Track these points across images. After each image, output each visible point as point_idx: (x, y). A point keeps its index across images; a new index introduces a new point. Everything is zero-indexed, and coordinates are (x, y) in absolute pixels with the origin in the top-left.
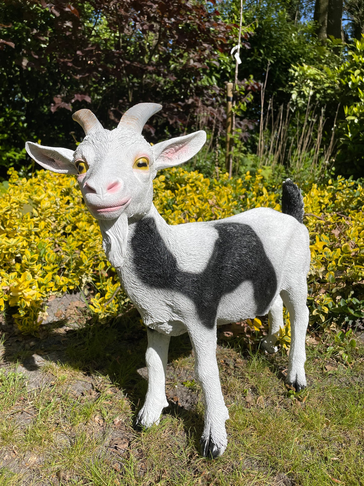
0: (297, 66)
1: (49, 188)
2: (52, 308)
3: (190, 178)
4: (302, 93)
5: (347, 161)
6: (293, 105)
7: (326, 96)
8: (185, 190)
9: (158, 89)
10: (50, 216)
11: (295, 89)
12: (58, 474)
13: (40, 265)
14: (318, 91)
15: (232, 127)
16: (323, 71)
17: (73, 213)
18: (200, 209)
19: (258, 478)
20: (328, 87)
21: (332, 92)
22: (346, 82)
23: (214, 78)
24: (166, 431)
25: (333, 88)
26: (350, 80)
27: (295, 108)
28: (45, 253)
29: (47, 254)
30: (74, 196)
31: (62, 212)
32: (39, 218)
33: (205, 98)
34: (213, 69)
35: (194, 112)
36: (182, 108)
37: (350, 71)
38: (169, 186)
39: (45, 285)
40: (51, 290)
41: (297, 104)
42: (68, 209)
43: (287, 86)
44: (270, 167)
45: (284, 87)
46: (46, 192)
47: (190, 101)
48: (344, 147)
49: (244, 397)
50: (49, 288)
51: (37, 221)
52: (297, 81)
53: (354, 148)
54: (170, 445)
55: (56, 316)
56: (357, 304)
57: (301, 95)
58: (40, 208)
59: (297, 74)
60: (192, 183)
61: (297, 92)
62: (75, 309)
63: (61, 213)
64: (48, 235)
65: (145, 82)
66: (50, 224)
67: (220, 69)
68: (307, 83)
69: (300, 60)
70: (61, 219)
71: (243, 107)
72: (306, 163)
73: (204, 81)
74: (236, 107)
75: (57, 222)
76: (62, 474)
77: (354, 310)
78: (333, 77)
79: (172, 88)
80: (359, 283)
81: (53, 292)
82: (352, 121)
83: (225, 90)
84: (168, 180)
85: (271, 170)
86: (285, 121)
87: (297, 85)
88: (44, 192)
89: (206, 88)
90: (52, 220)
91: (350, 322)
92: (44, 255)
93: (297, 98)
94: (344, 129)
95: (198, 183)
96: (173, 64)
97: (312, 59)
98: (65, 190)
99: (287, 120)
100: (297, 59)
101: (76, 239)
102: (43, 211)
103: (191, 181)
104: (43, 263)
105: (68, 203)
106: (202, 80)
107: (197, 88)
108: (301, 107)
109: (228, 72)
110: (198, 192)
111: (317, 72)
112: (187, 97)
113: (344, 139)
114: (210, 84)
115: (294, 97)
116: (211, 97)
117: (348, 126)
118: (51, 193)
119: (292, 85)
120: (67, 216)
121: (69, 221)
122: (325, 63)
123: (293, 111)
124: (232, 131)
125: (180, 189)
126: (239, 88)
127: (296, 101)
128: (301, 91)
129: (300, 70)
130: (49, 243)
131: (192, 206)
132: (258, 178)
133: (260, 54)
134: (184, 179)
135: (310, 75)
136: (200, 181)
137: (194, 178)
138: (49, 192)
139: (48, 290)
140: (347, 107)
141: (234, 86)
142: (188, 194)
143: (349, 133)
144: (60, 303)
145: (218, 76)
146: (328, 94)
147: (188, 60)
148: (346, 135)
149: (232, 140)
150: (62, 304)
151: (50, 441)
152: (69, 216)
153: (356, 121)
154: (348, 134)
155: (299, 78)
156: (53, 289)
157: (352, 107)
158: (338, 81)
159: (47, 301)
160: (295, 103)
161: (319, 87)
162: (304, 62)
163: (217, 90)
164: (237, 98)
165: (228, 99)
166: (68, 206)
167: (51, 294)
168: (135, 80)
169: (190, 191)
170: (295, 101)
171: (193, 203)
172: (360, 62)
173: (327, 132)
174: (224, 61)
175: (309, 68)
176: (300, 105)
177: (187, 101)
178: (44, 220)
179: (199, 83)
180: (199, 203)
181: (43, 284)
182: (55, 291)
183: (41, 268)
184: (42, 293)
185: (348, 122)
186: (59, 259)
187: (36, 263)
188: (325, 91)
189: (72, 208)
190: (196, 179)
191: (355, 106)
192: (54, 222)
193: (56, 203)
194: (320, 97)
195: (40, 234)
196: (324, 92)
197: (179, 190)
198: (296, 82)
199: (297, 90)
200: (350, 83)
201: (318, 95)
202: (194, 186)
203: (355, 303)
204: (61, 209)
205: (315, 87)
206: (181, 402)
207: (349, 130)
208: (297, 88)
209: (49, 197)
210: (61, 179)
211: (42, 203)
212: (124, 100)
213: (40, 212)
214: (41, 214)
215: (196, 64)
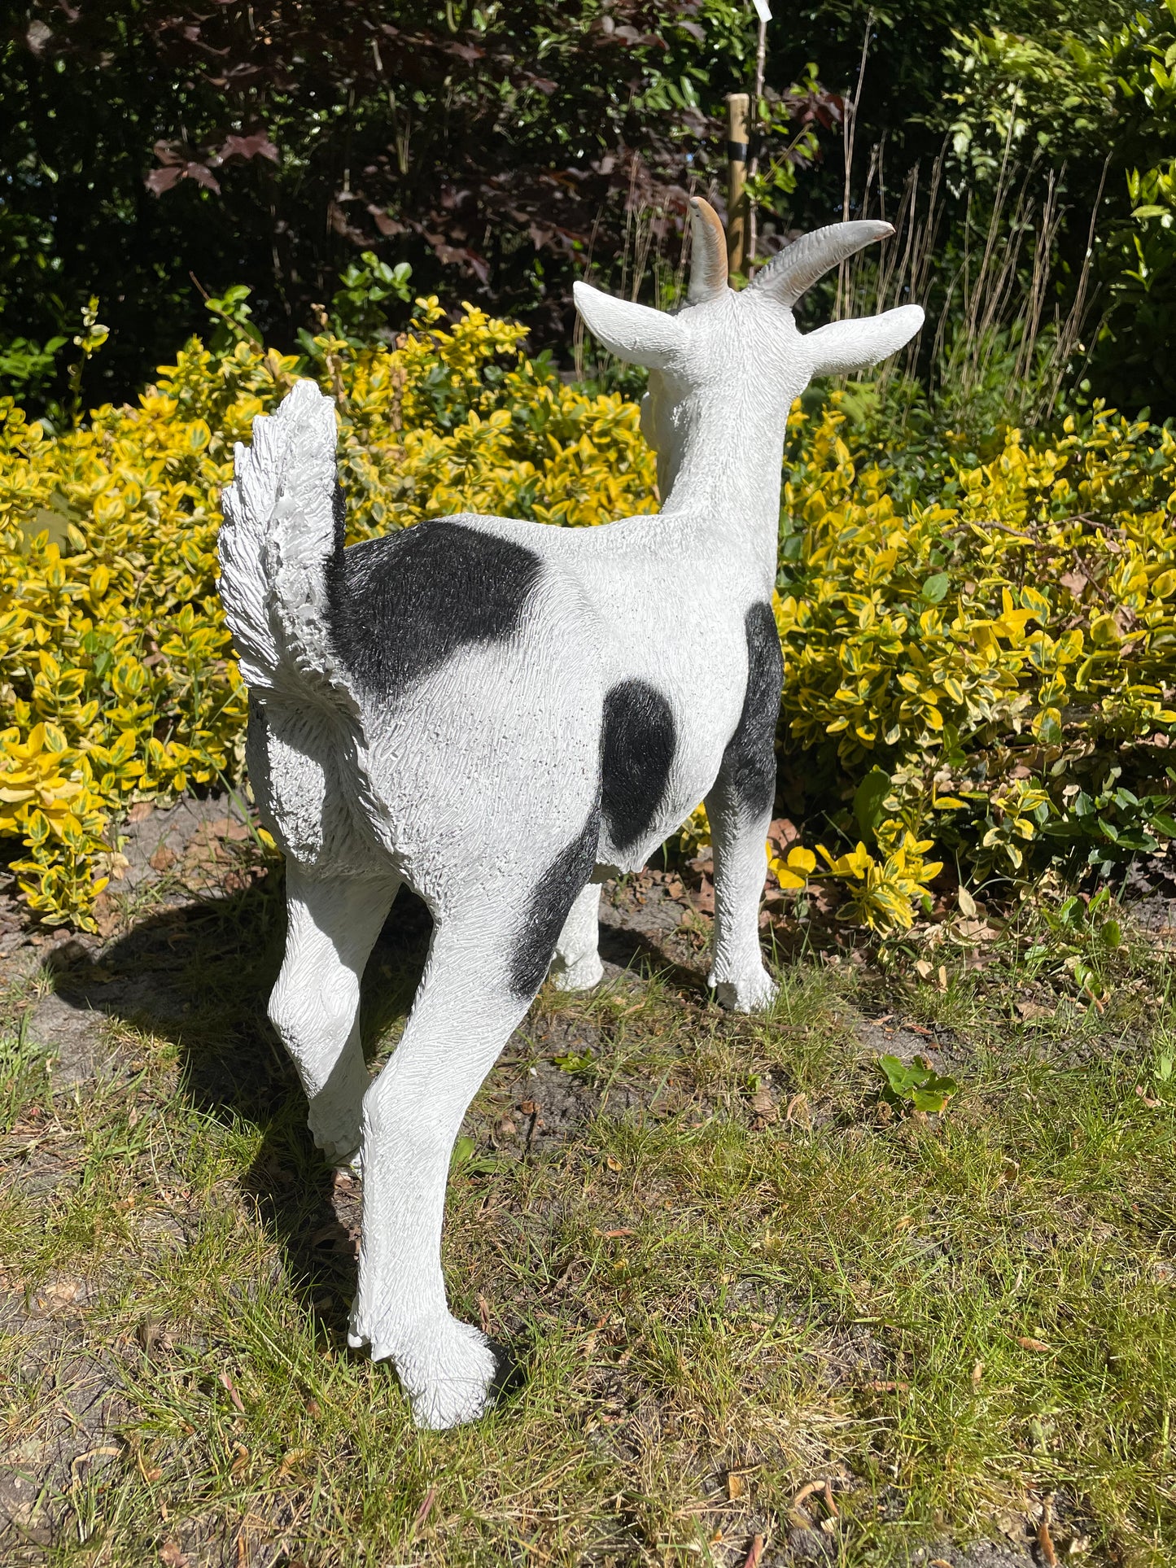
0: (973, 37)
1: (122, 457)
2: (141, 844)
3: (595, 419)
4: (989, 131)
5: (1131, 361)
6: (955, 173)
7: (1068, 139)
8: (576, 456)
9: (497, 128)
10: (129, 550)
11: (963, 116)
13: (96, 703)
14: (1044, 125)
15: (746, 250)
16: (1062, 53)
17: (203, 540)
19: (777, 1335)
20: (1080, 109)
21: (1092, 126)
22: (1135, 89)
23: (687, 83)
24: (493, 1202)
25: (1094, 112)
26: (1147, 79)
27: (963, 185)
28: (111, 667)
29: (116, 670)
30: (206, 485)
31: (168, 536)
32: (89, 555)
34: (685, 51)
36: (581, 187)
37: (1151, 47)
39: (116, 769)
40: (136, 786)
41: (972, 170)
42: (189, 527)
43: (939, 106)
44: (871, 386)
45: (927, 110)
46: (110, 472)
47: (608, 165)
48: (1124, 315)
49: (749, 1099)
50: (129, 779)
52: (972, 87)
53: (1156, 314)
55: (155, 869)
56: (1131, 808)
57: (985, 138)
58: (91, 521)
59: (970, 63)
60: (603, 433)
61: (971, 125)
62: (216, 843)
63: (165, 539)
64: (122, 610)
65: (453, 102)
66: (131, 578)
67: (710, 52)
68: (1005, 96)
69: (983, 16)
70: (166, 560)
71: (784, 177)
72: (995, 369)
73: (656, 94)
74: (759, 180)
75: (151, 568)
77: (1119, 828)
78: (1096, 74)
79: (545, 124)
80: (1141, 742)
81: (142, 791)
82: (1155, 221)
83: (723, 123)
84: (521, 429)
85: (876, 397)
86: (925, 223)
87: (970, 102)
88: (105, 471)
89: (662, 118)
90: (137, 563)
91: (1107, 868)
92: (108, 675)
93: (970, 148)
94: (1126, 250)
95: (622, 435)
96: (546, 36)
97: (1024, 13)
98: (176, 464)
99: (930, 222)
100: (972, 14)
101: (215, 623)
102: (102, 531)
103: (597, 427)
104: (105, 699)
105: (188, 504)
106: (648, 91)
107: (630, 118)
108: (984, 181)
109: (735, 60)
111: (1041, 56)
112: (595, 154)
113: (1123, 287)
114: (674, 104)
115: (960, 143)
116: (678, 150)
117: (1137, 241)
118: (129, 474)
119: (956, 101)
120: (184, 550)
121: (193, 566)
122: (1068, 25)
123: (957, 194)
124: (745, 266)
125: (561, 454)
126: (772, 114)
127: (969, 160)
128: (987, 125)
129: (984, 48)
130: (126, 636)
131: (601, 510)
132: (831, 420)
135: (1017, 65)
137: (610, 417)
138: (123, 469)
139: (126, 786)
140: (1136, 177)
141: (753, 105)
142: (588, 471)
143: (1142, 266)
144: (165, 826)
145: (703, 76)
146: (1078, 133)
147: (598, 21)
148: (1129, 272)
150: (173, 829)
151: (120, 1235)
152: (191, 549)
153: (1167, 222)
154: (1137, 270)
155: (977, 76)
156: (143, 783)
157: (1153, 173)
158: (1111, 88)
159: (125, 822)
160: (964, 168)
161: (1047, 109)
162: (998, 24)
163: (698, 125)
165: (734, 152)
166: (188, 519)
167: (135, 799)
168: (420, 97)
170: (963, 158)
171: (604, 501)
173: (1070, 266)
175: (1010, 43)
176: (980, 173)
177: (595, 165)
178: (108, 561)
179: (638, 103)
180: (625, 500)
181: (109, 768)
182: (149, 790)
183: (101, 716)
184: (105, 797)
185: (1139, 226)
186: (157, 685)
187: (82, 696)
188: (1068, 122)
189: (202, 523)
190: (617, 423)
191: (1166, 169)
192: (143, 568)
193: (146, 507)
194: (1050, 144)
195: (97, 608)
196: (1063, 128)
197: (558, 459)
198: (968, 91)
199: (972, 120)
200: (1149, 93)
201: (1043, 138)
202: (608, 446)
203: (1123, 807)
204: (164, 528)
205: (1033, 108)
206: (546, 1118)
207: (1141, 255)
208: (969, 114)
209: (121, 485)
210: (159, 426)
211: (97, 506)
212: (380, 165)
213: (91, 534)
214: (95, 543)
215: (622, 31)
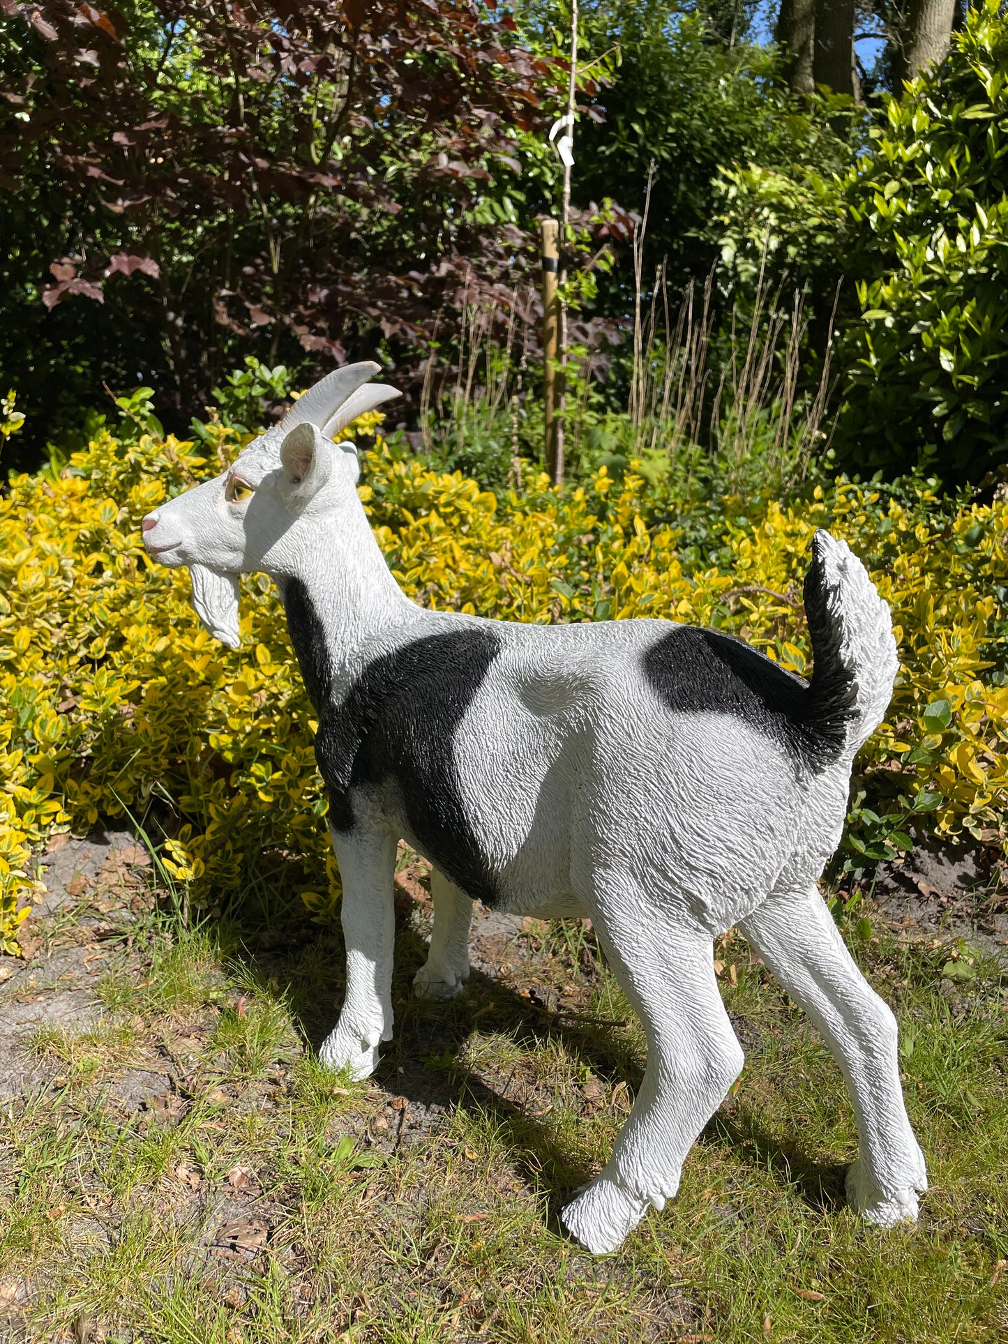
0: (734, 171)
1: (40, 529)
2: (58, 872)
3: (441, 493)
4: (749, 245)
5: (866, 430)
6: (724, 277)
7: (812, 251)
8: (426, 526)
9: (353, 235)
10: (47, 611)
11: (729, 233)
12: (75, 1328)
13: (20, 751)
14: (791, 240)
15: (559, 341)
16: (804, 183)
17: (112, 600)
18: (468, 578)
19: (607, 1301)
20: (820, 228)
21: (829, 241)
22: (862, 215)
23: (507, 202)
24: (370, 1193)
25: (831, 230)
26: (872, 209)
27: (730, 286)
28: (33, 718)
29: (38, 720)
30: (114, 552)
31: (80, 597)
32: (13, 618)
33: (484, 260)
34: (506, 177)
35: (452, 300)
36: (423, 288)
37: (872, 184)
38: (384, 515)
39: (36, 807)
40: (54, 820)
41: (737, 274)
42: (97, 588)
43: (710, 224)
44: (664, 452)
45: (701, 226)
46: (31, 544)
47: (445, 268)
48: (859, 394)
49: (580, 1087)
50: (48, 815)
51: (8, 627)
52: (736, 211)
53: (885, 394)
54: (381, 1229)
55: (70, 894)
56: (875, 826)
57: (746, 250)
58: (15, 589)
59: (733, 192)
60: (448, 504)
61: (736, 241)
62: (124, 869)
63: (78, 601)
64: (41, 663)
65: (316, 213)
66: (48, 634)
67: (526, 179)
68: (761, 218)
69: (743, 152)
70: (78, 618)
71: (588, 285)
72: (759, 440)
73: (483, 212)
74: (568, 287)
75: (66, 625)
76: (86, 1326)
77: (866, 842)
78: (831, 201)
79: (393, 231)
80: (881, 767)
81: (59, 825)
82: (880, 322)
83: (538, 239)
84: (380, 499)
85: (667, 461)
86: (700, 325)
87: (734, 222)
88: (27, 543)
89: (489, 231)
90: (53, 622)
91: (859, 873)
92: (30, 723)
93: (735, 257)
94: (859, 344)
95: (464, 505)
96: (392, 163)
97: (774, 150)
98: (88, 535)
99: (705, 323)
100: (734, 150)
101: (123, 675)
102: (24, 596)
103: (443, 499)
104: (27, 745)
105: (99, 569)
106: (477, 208)
107: (462, 229)
108: (747, 283)
109: (546, 185)
110: (465, 529)
111: (789, 187)
112: (433, 258)
113: (858, 372)
114: (498, 219)
115: (727, 254)
116: (500, 256)
117: (868, 337)
118: (47, 546)
119: (722, 222)
120: (95, 609)
121: (103, 622)
122: (808, 162)
123: (726, 294)
124: (559, 354)
125: (414, 524)
126: (576, 232)
127: (735, 267)
128: (748, 240)
129: (744, 179)
130: (45, 688)
131: (448, 571)
132: (632, 483)
133: (633, 136)
134: (425, 496)
135: (769, 194)
136: (469, 499)
137: (453, 491)
138: (42, 541)
139: (45, 821)
140: (864, 286)
141: (562, 229)
142: (436, 539)
143: (872, 356)
144: (79, 855)
145: (521, 197)
146: (818, 247)
147: (434, 154)
148: (863, 361)
149: (561, 377)
150: (86, 857)
151: (53, 1239)
152: (102, 609)
153: (889, 322)
154: (868, 359)
155: (739, 202)
156: (60, 818)
157: (877, 283)
158: (844, 212)
159: (44, 852)
160: (731, 273)
161: (793, 228)
162: (754, 159)
163: (517, 238)
164: (570, 262)
165: (547, 264)
166: (100, 581)
167: (53, 832)
168: (289, 209)
169: (440, 531)
170: (730, 266)
171: (450, 562)
172: (900, 159)
173: (817, 353)
174: (535, 155)
175: (765, 176)
176: (743, 278)
177: (434, 268)
178: (29, 623)
179: (469, 217)
180: (468, 561)
181: (29, 806)
182: (65, 823)
183: (24, 760)
184: (26, 831)
185: (868, 325)
186: (73, 732)
187: (7, 747)
188: (811, 238)
189: (109, 585)
190: (459, 495)
191: (887, 280)
192: (59, 625)
193: (62, 573)
194: (798, 254)
195: (19, 663)
196: (808, 242)
197: (411, 528)
198: (732, 213)
199: (736, 236)
200: (873, 218)
201: (792, 250)
202: (452, 514)
203: (869, 823)
204: (77, 591)
205: (784, 227)
206: (413, 1112)
207: (871, 348)
208: (734, 232)
209: (42, 555)
210: (74, 504)
211: (20, 575)
212: (256, 266)
213: (15, 601)
214: (19, 608)
215: (455, 165)
